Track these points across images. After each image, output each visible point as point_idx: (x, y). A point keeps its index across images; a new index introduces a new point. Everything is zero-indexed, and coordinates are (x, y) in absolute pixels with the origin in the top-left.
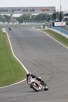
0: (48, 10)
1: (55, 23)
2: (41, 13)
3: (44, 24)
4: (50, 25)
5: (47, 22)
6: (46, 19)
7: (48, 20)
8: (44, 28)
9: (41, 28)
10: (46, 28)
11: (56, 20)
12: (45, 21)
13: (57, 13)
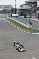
0: (8, 7)
1: (12, 15)
2: (4, 9)
3: (6, 15)
4: (10, 16)
5: (8, 14)
6: (7, 13)
7: (8, 13)
8: (6, 17)
9: (4, 17)
10: (7, 17)
11: (13, 13)
12: (6, 13)
13: (14, 9)
